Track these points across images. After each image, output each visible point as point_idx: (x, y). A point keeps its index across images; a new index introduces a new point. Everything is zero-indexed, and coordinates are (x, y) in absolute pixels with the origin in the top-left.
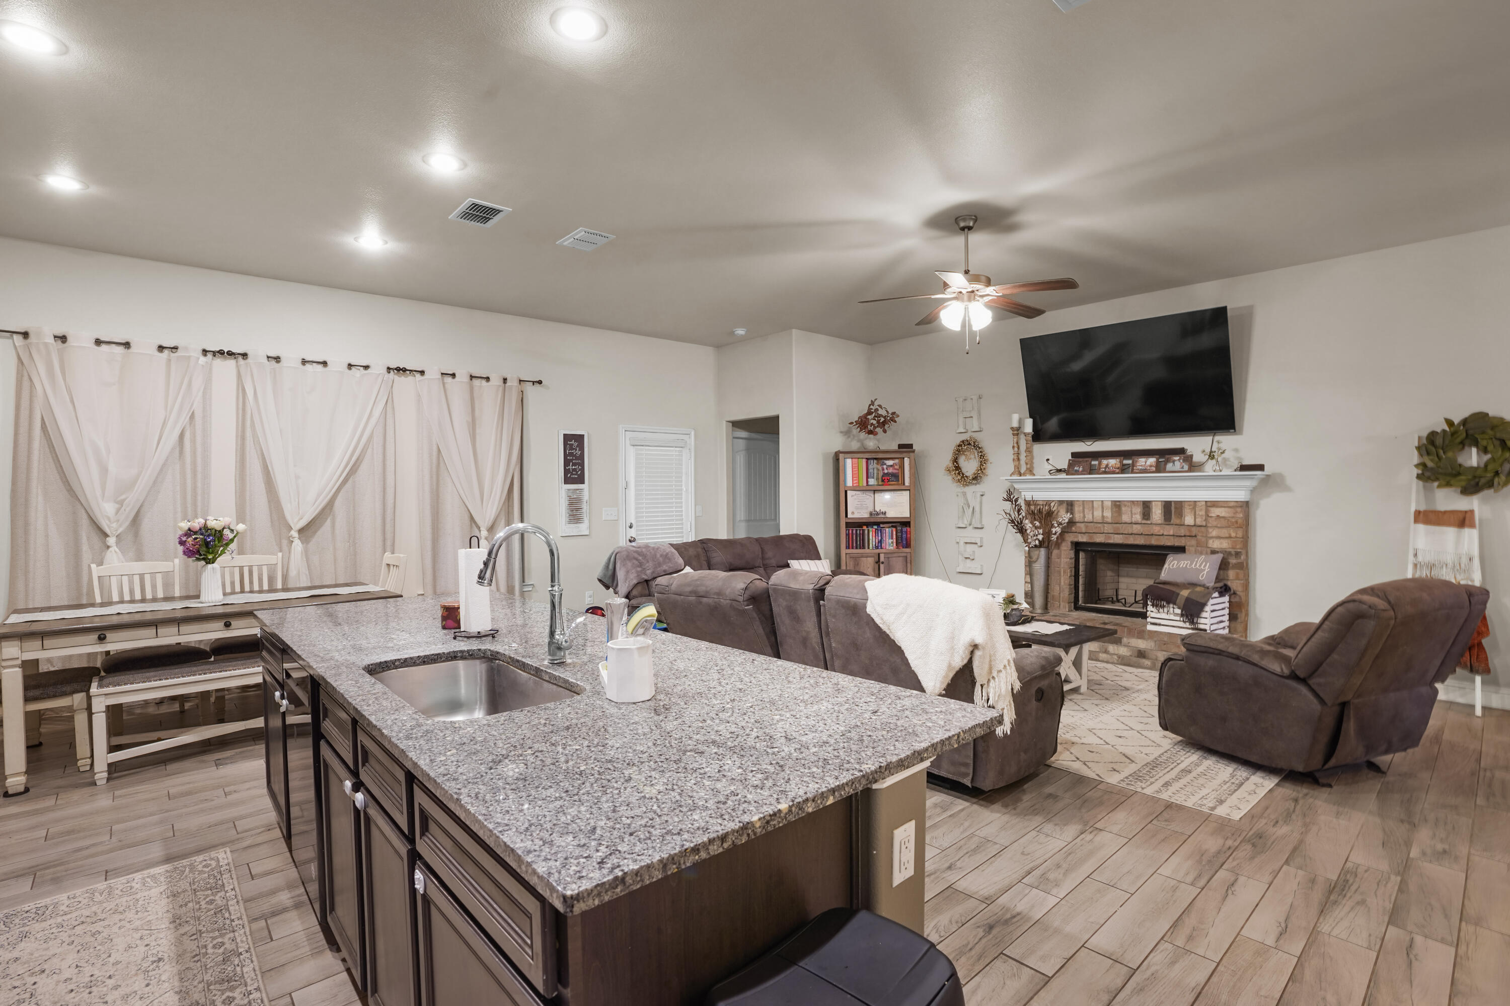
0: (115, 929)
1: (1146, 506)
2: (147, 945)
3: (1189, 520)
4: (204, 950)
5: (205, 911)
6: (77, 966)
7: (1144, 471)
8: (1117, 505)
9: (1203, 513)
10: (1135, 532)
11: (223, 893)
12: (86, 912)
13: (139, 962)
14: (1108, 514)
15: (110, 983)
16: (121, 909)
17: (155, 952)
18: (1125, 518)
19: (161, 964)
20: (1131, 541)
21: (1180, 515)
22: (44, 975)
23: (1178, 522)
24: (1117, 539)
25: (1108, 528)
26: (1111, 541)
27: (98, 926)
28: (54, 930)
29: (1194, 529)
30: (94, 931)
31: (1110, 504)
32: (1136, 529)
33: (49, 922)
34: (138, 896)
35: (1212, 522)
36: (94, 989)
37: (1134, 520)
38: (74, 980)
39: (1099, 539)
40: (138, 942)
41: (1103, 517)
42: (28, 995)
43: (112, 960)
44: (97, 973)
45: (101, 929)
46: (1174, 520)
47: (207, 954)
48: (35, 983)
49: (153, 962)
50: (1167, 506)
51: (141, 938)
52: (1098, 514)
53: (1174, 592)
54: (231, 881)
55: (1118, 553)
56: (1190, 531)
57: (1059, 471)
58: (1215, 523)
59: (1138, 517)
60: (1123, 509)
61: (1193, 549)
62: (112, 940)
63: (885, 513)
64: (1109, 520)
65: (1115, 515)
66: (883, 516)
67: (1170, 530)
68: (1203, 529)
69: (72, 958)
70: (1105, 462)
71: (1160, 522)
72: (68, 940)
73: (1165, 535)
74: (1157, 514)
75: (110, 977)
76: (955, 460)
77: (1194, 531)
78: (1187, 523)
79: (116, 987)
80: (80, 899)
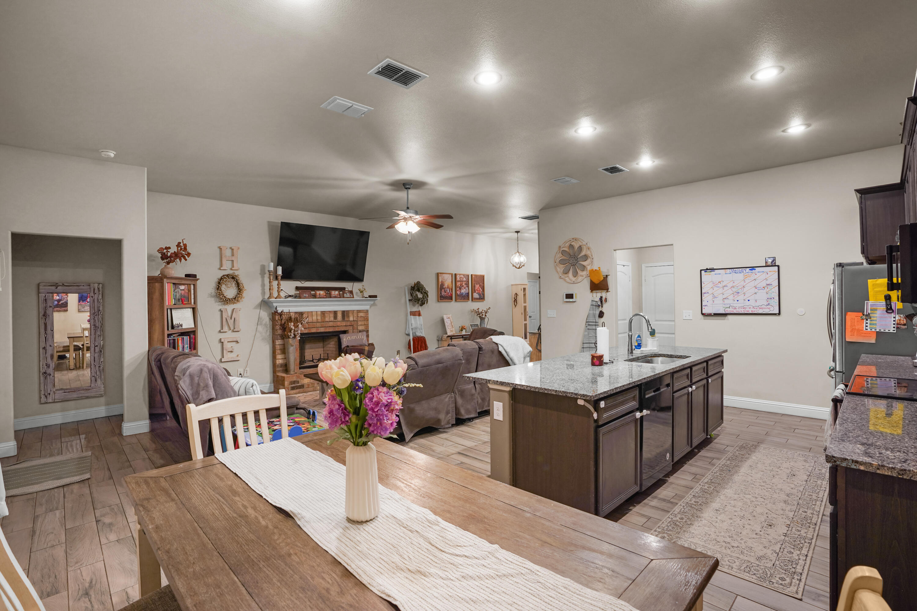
0: (723, 534)
1: (335, 313)
2: (717, 518)
3: (351, 319)
4: (702, 504)
5: (687, 517)
6: (744, 527)
7: (335, 297)
8: (323, 313)
9: (356, 315)
10: (330, 326)
11: (673, 519)
12: (729, 552)
13: (723, 514)
14: (319, 318)
15: (736, 514)
16: (714, 542)
17: (716, 514)
18: (327, 319)
19: (717, 509)
20: (328, 330)
21: (348, 317)
22: (757, 532)
23: (347, 320)
24: (322, 330)
25: (318, 325)
26: (319, 331)
27: (728, 540)
28: (746, 552)
29: (352, 322)
30: (731, 539)
31: (320, 313)
32: (331, 324)
33: (746, 558)
34: (703, 543)
35: (359, 319)
36: (742, 516)
37: (330, 320)
38: (747, 523)
39: (314, 330)
40: (718, 521)
41: (317, 319)
42: (764, 528)
43: (731, 521)
44: (739, 520)
45: (728, 537)
46: (346, 319)
47: (702, 502)
48: (761, 531)
49: (719, 511)
50: (343, 312)
51: (717, 522)
52: (315, 318)
53: (362, 349)
54: (665, 522)
55: (323, 336)
56: (351, 323)
57: (290, 296)
58: (360, 319)
59: (332, 319)
60: (326, 315)
61: (351, 331)
62: (727, 529)
63: (181, 326)
64: (320, 321)
65: (322, 318)
66: (181, 328)
67: (344, 324)
68: (356, 322)
69: (744, 533)
70: (318, 292)
71: (341, 320)
72: (742, 542)
73: (341, 325)
74: (339, 316)
75: (735, 516)
76: (218, 288)
77: (353, 323)
78: (350, 320)
79: (735, 511)
80: (728, 563)
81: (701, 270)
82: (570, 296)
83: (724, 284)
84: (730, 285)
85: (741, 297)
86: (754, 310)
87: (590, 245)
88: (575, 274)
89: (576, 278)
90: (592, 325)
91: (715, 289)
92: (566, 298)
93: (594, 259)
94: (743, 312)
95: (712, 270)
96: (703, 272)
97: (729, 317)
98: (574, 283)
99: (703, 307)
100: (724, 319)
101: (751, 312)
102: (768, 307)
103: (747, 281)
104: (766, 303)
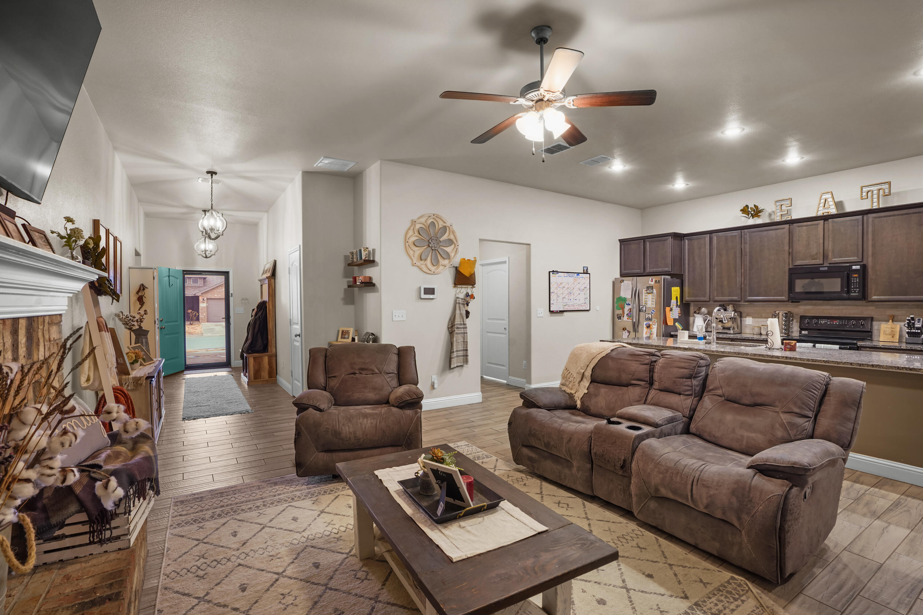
81: (549, 272)
82: (430, 291)
83: (563, 285)
84: (566, 287)
85: (572, 297)
86: (578, 307)
87: (455, 228)
88: (436, 263)
89: (435, 267)
90: (460, 328)
91: (559, 289)
92: (425, 293)
93: (460, 246)
94: (573, 309)
95: (557, 272)
96: (551, 273)
97: (565, 313)
98: (434, 274)
99: (551, 305)
100: (562, 316)
101: (577, 309)
102: (585, 304)
103: (576, 284)
104: (584, 302)
